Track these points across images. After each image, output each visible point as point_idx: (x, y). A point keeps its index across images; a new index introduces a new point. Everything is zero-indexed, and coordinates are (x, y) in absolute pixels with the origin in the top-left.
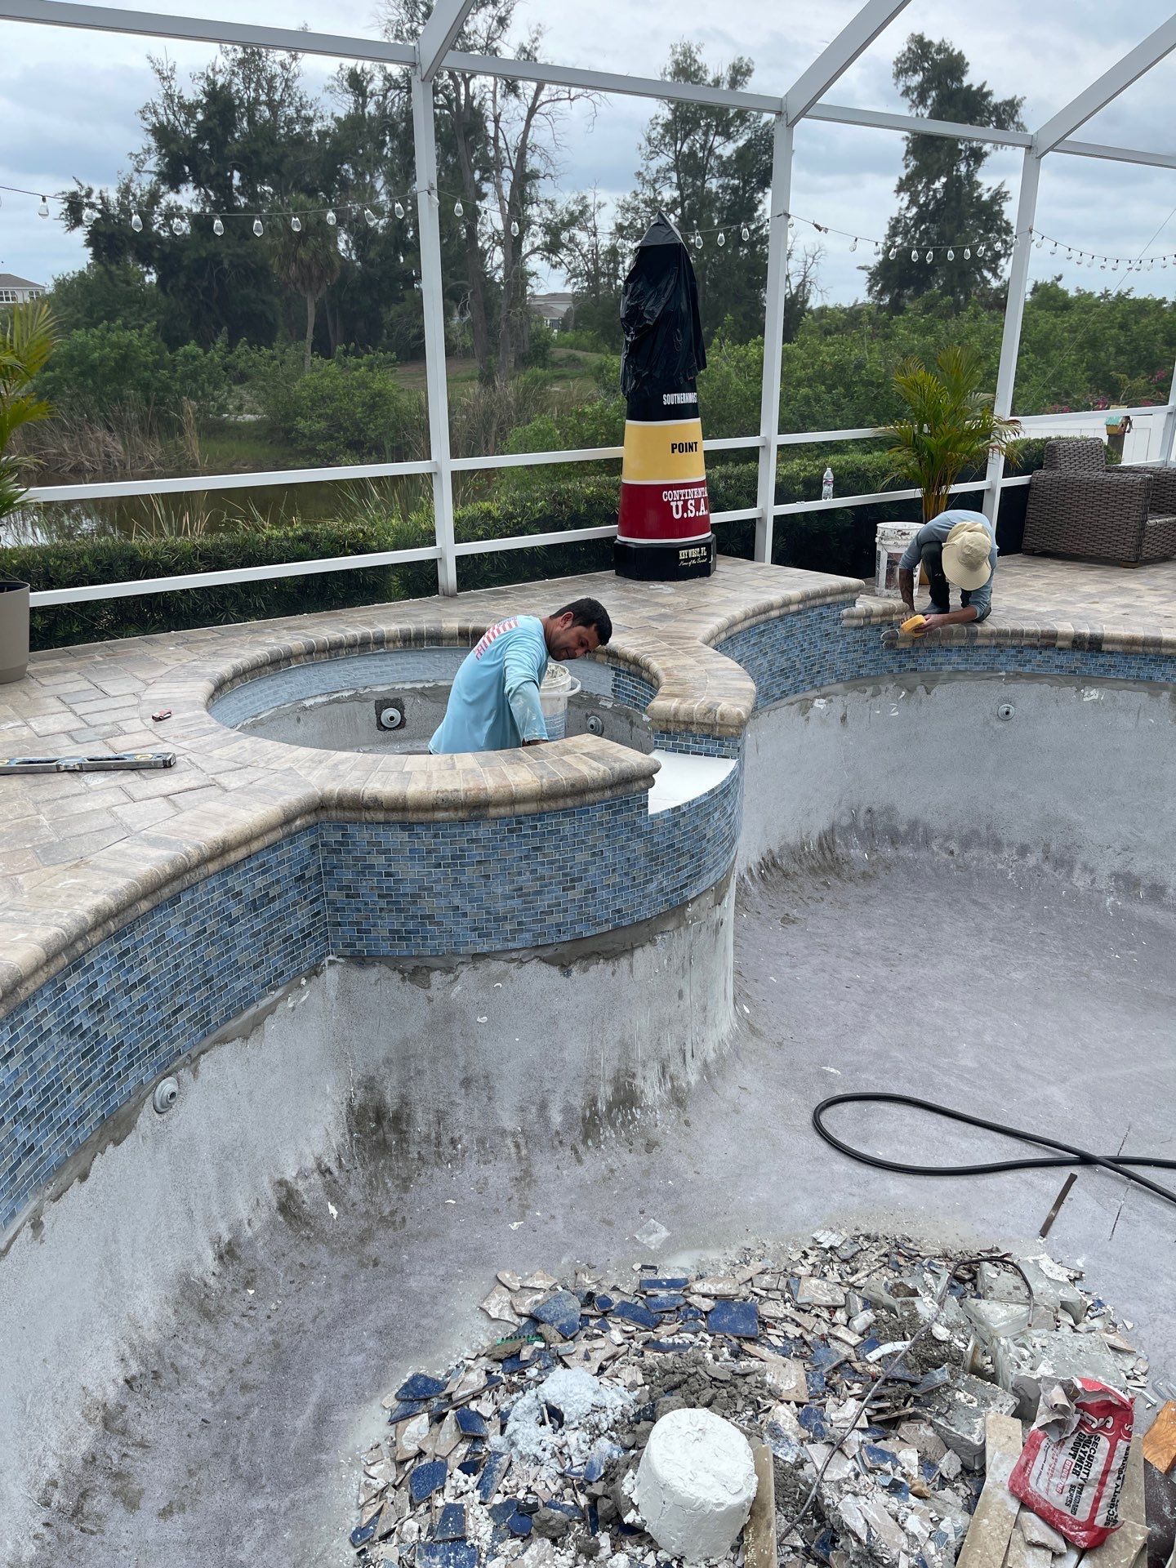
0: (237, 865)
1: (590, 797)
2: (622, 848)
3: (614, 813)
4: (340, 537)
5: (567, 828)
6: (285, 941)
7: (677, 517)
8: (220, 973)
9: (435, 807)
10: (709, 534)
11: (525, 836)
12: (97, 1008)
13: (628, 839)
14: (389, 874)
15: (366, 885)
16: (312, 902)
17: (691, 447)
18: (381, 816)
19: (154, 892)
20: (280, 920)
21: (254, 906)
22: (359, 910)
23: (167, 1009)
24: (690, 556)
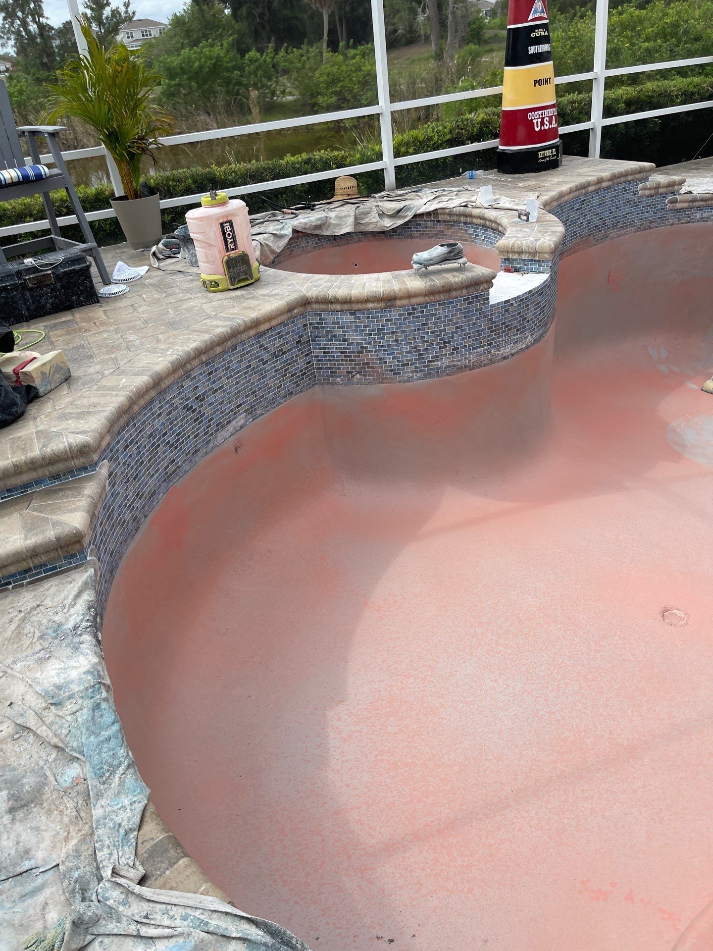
0: (265, 332)
1: (454, 294)
2: (474, 324)
3: (469, 303)
4: (328, 159)
5: (441, 312)
6: (292, 376)
7: (537, 129)
8: (260, 389)
9: (367, 301)
10: (558, 139)
11: (417, 317)
12: (200, 399)
13: (478, 319)
14: (345, 340)
15: (334, 347)
16: (306, 356)
17: (546, 81)
18: (338, 307)
19: (223, 343)
20: (289, 364)
21: (275, 356)
22: (330, 360)
23: (233, 405)
24: (545, 155)
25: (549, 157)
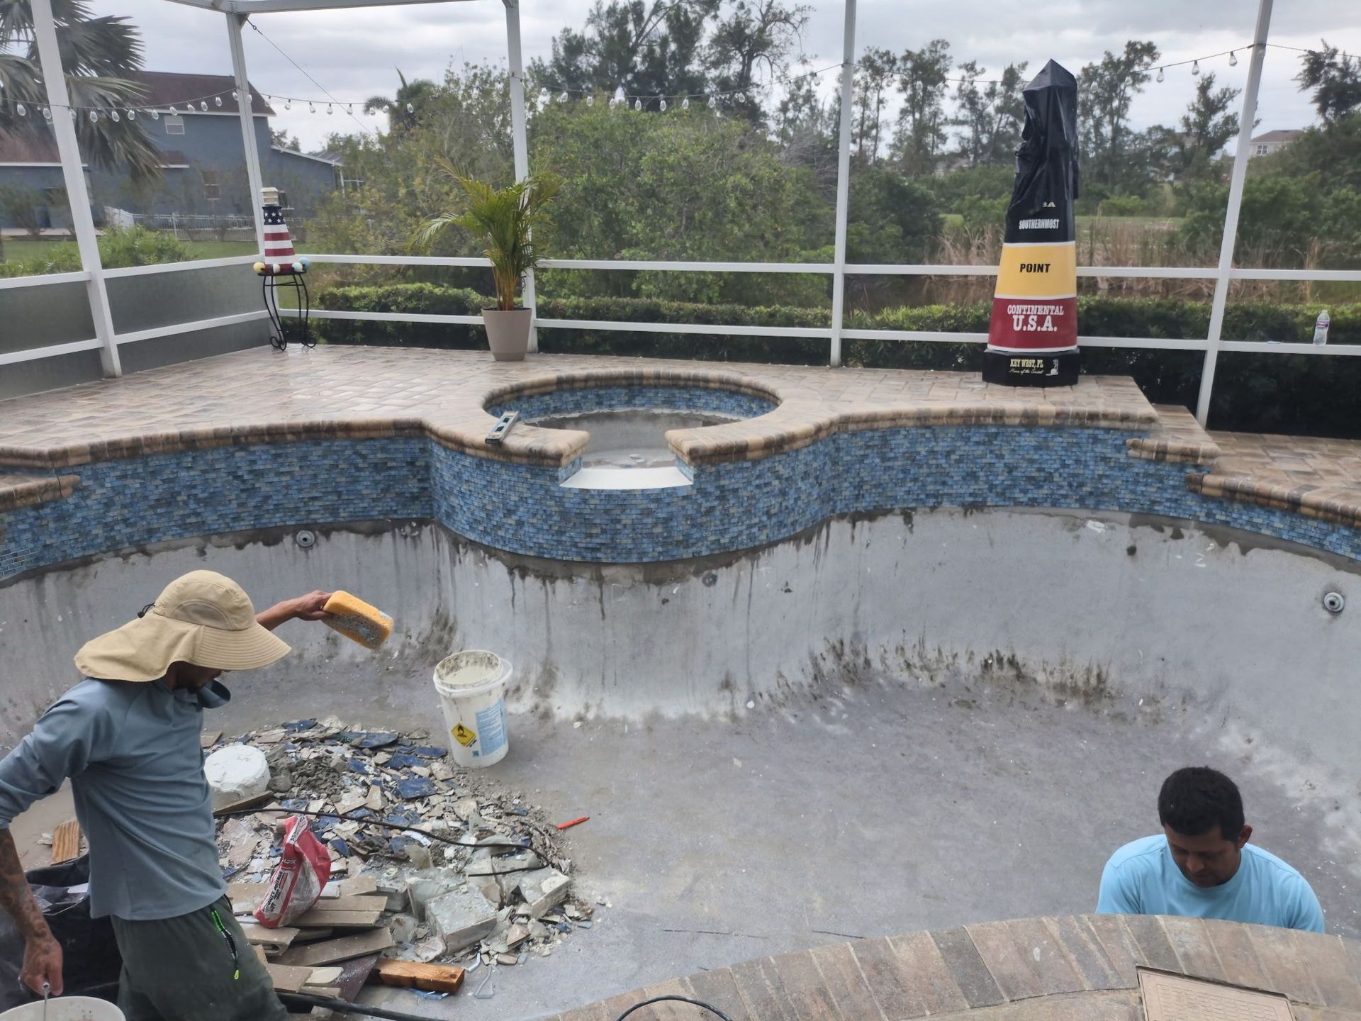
0: (361, 440)
1: (515, 459)
2: (540, 501)
3: (533, 476)
5: (505, 475)
6: (398, 494)
7: (1017, 328)
11: (484, 472)
13: (545, 497)
16: (420, 480)
17: (1041, 268)
20: (394, 481)
21: (375, 466)
24: (1023, 365)
25: (1031, 369)
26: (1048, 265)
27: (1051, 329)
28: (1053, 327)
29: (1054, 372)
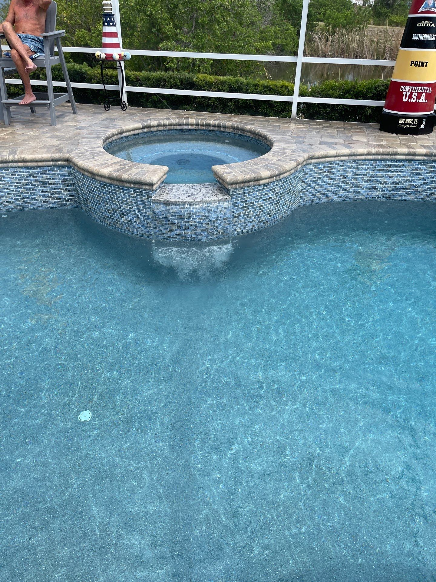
0: (34, 168)
3: (137, 195)
5: (119, 193)
7: (404, 100)
11: (108, 191)
13: (144, 207)
14: (82, 190)
15: (80, 192)
16: (69, 191)
17: (423, 64)
20: (55, 192)
21: (42, 183)
24: (406, 122)
25: (410, 124)
26: (427, 63)
27: (424, 101)
28: (425, 100)
29: (422, 126)
